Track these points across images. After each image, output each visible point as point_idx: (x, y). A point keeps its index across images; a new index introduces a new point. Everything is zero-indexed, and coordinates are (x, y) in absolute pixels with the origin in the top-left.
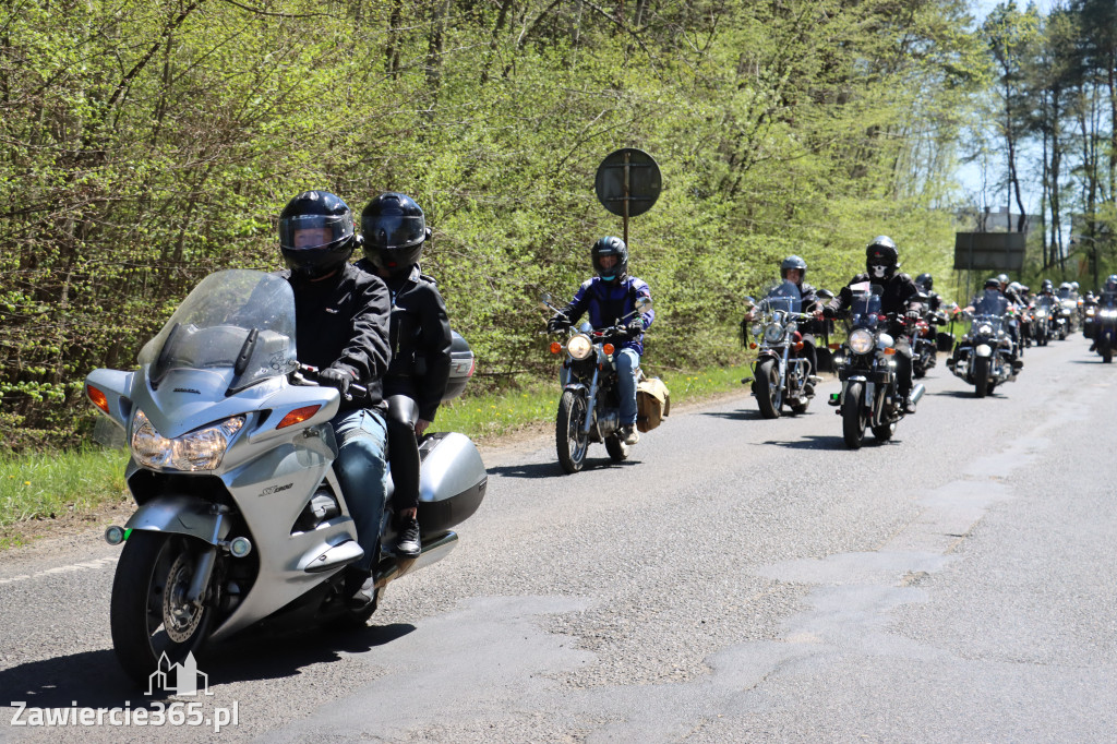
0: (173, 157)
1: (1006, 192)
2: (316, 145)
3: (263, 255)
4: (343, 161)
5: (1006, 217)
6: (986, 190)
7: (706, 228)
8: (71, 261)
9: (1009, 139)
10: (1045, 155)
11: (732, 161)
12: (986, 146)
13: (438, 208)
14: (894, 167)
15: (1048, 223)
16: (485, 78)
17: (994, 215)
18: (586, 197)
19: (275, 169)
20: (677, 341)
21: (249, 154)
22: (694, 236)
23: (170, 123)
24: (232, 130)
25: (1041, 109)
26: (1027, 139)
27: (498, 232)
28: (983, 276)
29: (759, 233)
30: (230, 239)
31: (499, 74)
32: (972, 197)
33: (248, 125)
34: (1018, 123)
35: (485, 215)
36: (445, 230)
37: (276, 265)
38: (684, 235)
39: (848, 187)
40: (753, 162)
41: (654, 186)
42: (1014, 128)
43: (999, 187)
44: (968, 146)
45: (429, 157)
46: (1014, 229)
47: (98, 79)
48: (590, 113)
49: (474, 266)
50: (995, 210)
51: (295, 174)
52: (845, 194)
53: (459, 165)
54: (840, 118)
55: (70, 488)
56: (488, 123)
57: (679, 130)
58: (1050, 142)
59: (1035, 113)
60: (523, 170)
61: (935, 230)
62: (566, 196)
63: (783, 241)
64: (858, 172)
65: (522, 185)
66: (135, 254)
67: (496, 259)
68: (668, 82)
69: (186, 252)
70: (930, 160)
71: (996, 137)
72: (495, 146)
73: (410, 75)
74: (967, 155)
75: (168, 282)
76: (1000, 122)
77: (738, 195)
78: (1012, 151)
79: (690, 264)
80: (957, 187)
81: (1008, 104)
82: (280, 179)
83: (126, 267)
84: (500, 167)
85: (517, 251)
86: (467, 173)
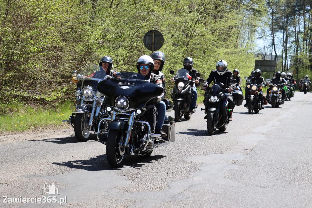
0: (10, 27)
1: (271, 48)
2: (57, 25)
3: (39, 59)
4: (65, 31)
5: (271, 56)
6: (265, 47)
7: (178, 56)
9: (273, 32)
10: (283, 37)
11: (187, 35)
12: (266, 34)
13: (95, 47)
14: (237, 39)
15: (284, 58)
17: (267, 55)
18: (141, 44)
20: (169, 90)
22: (174, 58)
23: (10, 17)
24: (29, 19)
25: (283, 23)
26: (278, 32)
27: (113, 55)
28: (263, 74)
29: (194, 58)
30: (29, 54)
31: (115, 6)
32: (261, 49)
33: (35, 18)
34: (275, 27)
35: (109, 49)
36: (97, 53)
37: (43, 62)
38: (171, 58)
39: (222, 45)
40: (193, 36)
41: (162, 42)
42: (274, 28)
43: (269, 46)
44: (260, 34)
45: (92, 31)
46: (273, 60)
48: (143, 19)
50: (268, 54)
51: (49, 34)
52: (221, 47)
53: (101, 33)
54: (220, 23)
56: (111, 20)
57: (170, 25)
58: (285, 33)
59: (281, 24)
60: (121, 36)
61: (249, 59)
62: (135, 44)
63: (202, 61)
64: (225, 40)
65: (121, 40)
68: (167, 10)
69: (15, 57)
70: (248, 38)
71: (268, 31)
72: (112, 28)
73: (87, 5)
74: (260, 37)
75: (9, 66)
76: (270, 27)
77: (188, 46)
78: (273, 35)
79: (173, 67)
80: (256, 46)
81: (273, 21)
82: (45, 36)
84: (114, 34)
85: (118, 61)
86: (104, 36)
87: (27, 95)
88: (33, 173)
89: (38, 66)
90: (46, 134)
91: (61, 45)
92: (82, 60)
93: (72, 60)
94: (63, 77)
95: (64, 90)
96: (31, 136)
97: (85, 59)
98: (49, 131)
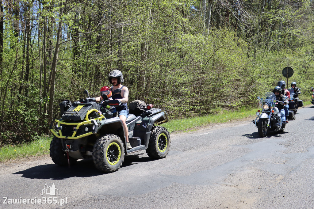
0: (215, 72)
2: (237, 69)
3: (229, 86)
8: (201, 88)
11: (305, 68)
13: (256, 78)
16: (263, 57)
18: (281, 75)
19: (230, 73)
21: (226, 71)
23: (215, 67)
24: (224, 67)
27: (266, 81)
29: (310, 79)
30: (224, 84)
31: (265, 56)
33: (226, 66)
35: (264, 79)
36: (257, 81)
40: (309, 68)
41: (292, 72)
45: (254, 70)
47: (204, 61)
48: (281, 62)
49: (262, 87)
55: (202, 122)
56: (264, 64)
57: (296, 63)
60: (270, 71)
62: (277, 75)
65: (270, 74)
66: (210, 87)
67: (265, 85)
68: (294, 56)
69: (217, 86)
72: (265, 67)
73: (251, 57)
75: (215, 91)
77: (306, 73)
83: (208, 89)
84: (266, 71)
85: (269, 84)
86: (261, 72)
87: (224, 104)
88: (234, 144)
89: (228, 90)
90: (236, 124)
91: (239, 78)
92: (250, 85)
93: (245, 85)
94: (241, 94)
95: (242, 100)
96: (229, 125)
97: (252, 85)
98: (238, 122)
